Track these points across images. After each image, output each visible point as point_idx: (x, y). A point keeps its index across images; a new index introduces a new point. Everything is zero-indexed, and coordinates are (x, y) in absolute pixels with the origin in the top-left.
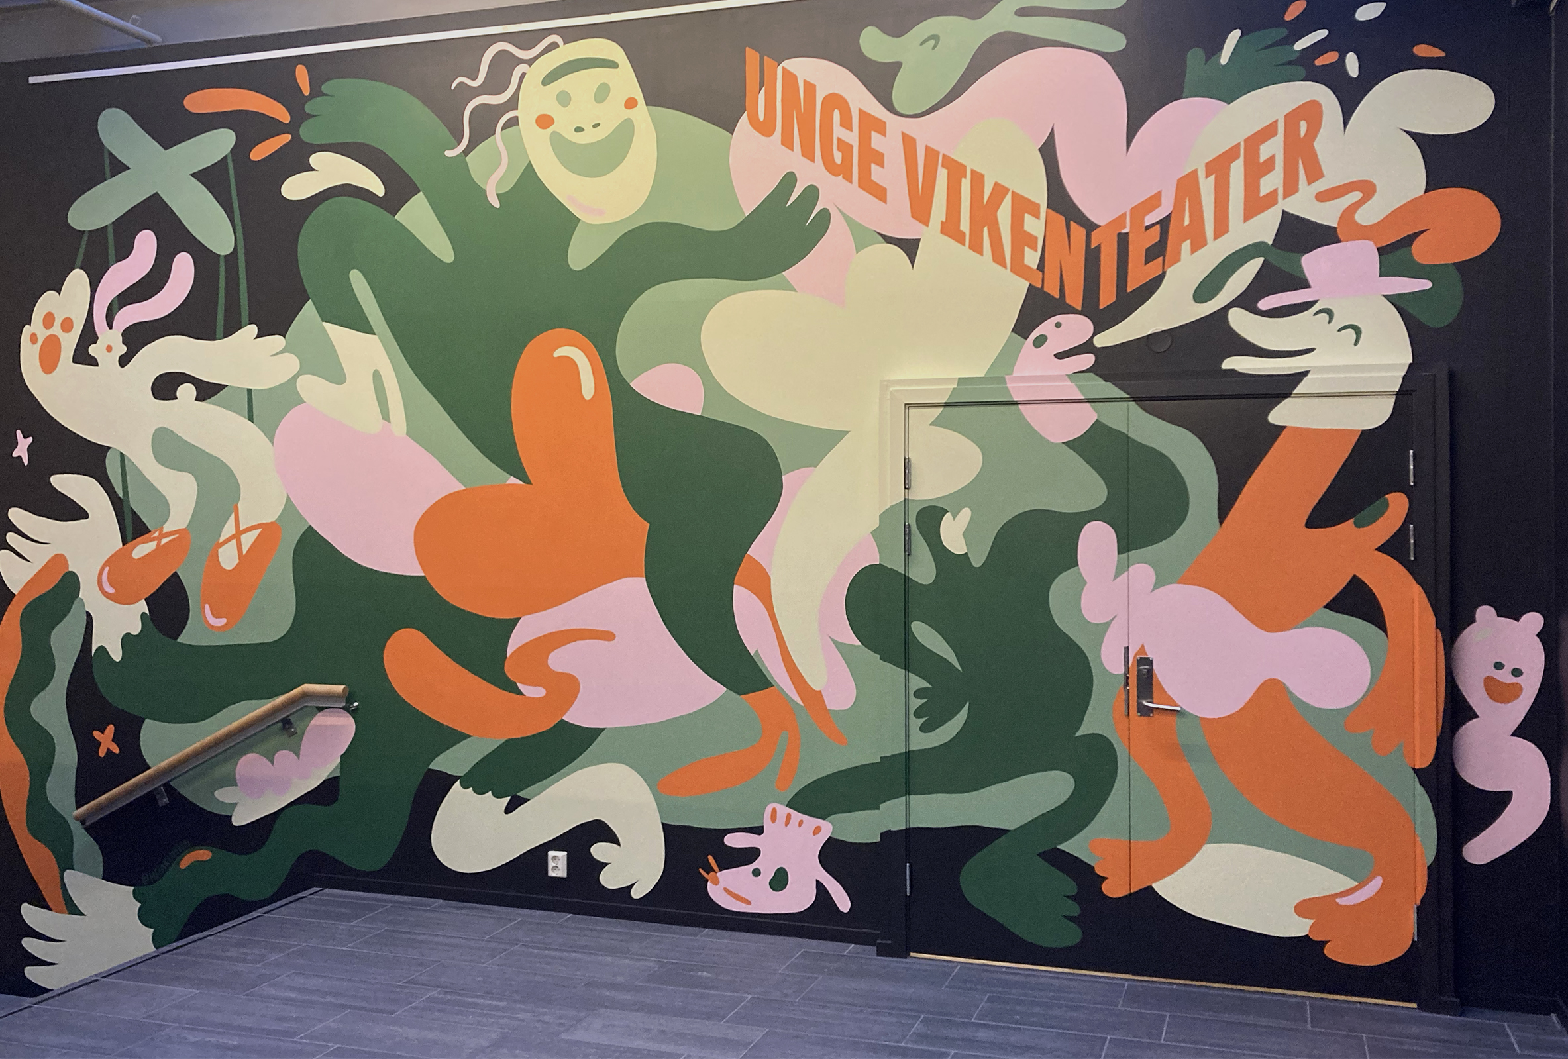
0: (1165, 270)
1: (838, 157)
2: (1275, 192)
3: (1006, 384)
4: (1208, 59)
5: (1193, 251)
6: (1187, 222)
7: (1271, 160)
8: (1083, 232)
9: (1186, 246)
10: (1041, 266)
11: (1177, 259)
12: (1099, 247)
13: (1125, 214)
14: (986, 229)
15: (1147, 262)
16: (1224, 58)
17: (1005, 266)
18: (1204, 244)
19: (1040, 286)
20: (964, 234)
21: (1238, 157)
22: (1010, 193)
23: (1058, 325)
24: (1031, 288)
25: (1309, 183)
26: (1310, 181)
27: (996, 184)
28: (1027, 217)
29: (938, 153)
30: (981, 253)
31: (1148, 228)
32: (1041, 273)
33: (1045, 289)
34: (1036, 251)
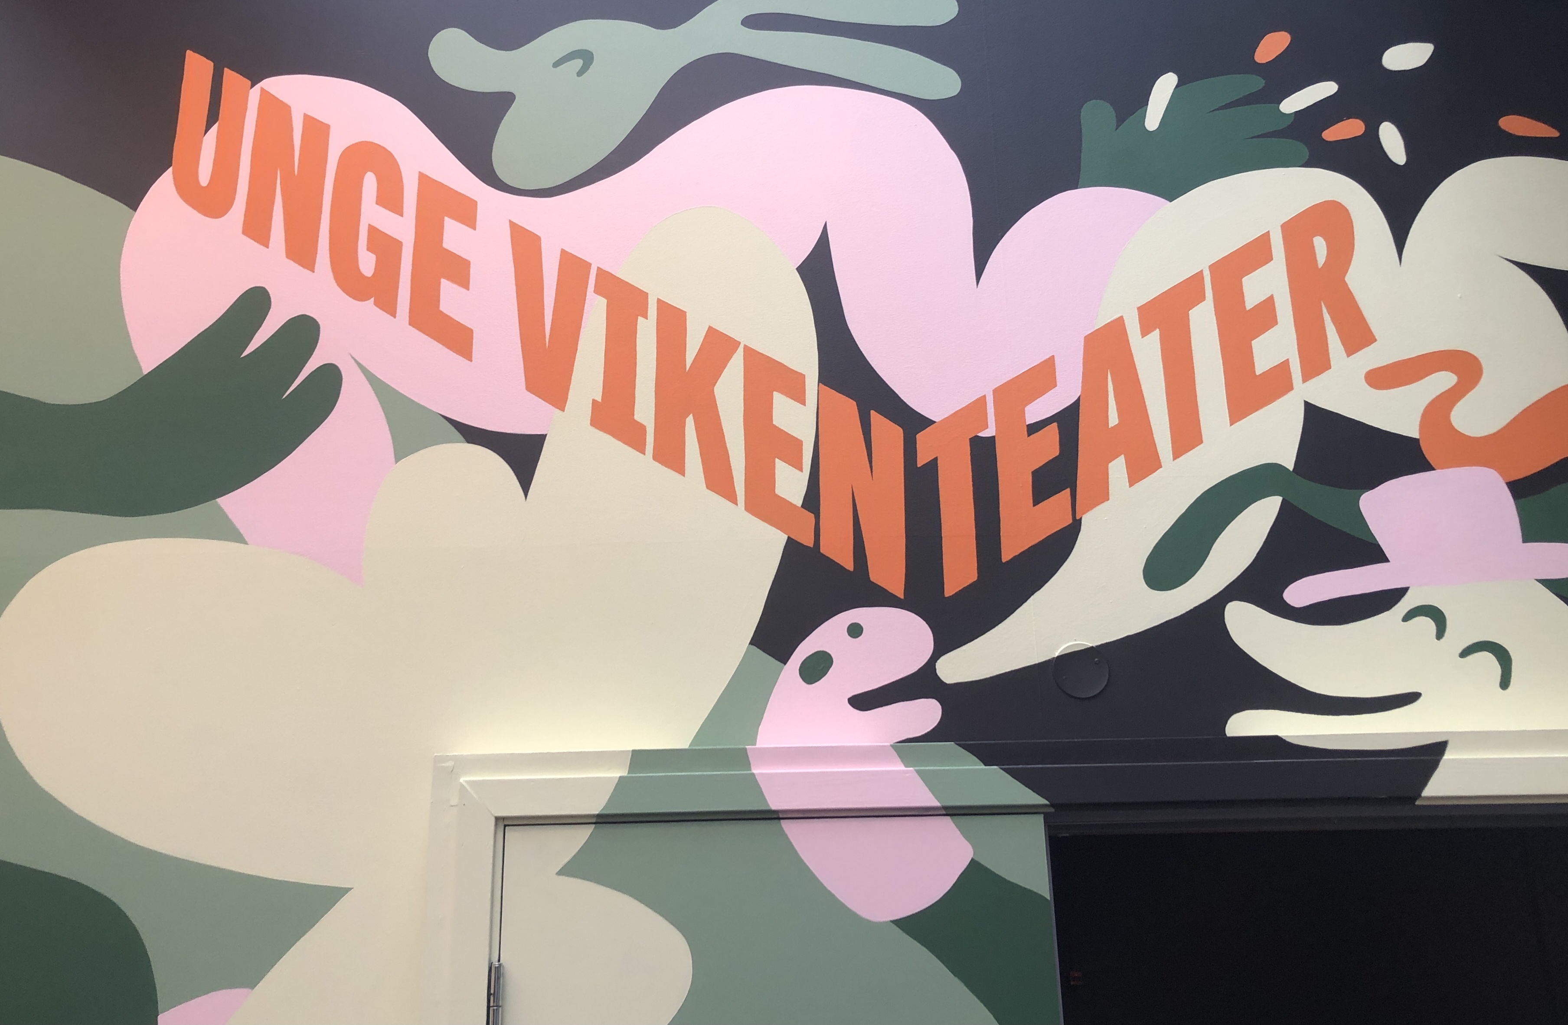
0: (1078, 518)
1: (367, 263)
2: (1285, 365)
3: (749, 768)
4: (1121, 120)
5: (1133, 480)
6: (1113, 419)
7: (1268, 305)
8: (897, 432)
9: (1118, 469)
10: (812, 500)
11: (1103, 496)
12: (933, 465)
13: (983, 400)
14: (690, 421)
15: (1037, 499)
16: (1153, 117)
17: (733, 499)
18: (1156, 464)
19: (811, 544)
20: (642, 428)
21: (1202, 298)
22: (740, 351)
23: (855, 631)
24: (792, 548)
25: (1350, 351)
26: (1351, 348)
27: (712, 332)
28: (779, 399)
29: (589, 265)
30: (680, 468)
31: (1034, 428)
32: (812, 516)
33: (825, 549)
34: (801, 470)
